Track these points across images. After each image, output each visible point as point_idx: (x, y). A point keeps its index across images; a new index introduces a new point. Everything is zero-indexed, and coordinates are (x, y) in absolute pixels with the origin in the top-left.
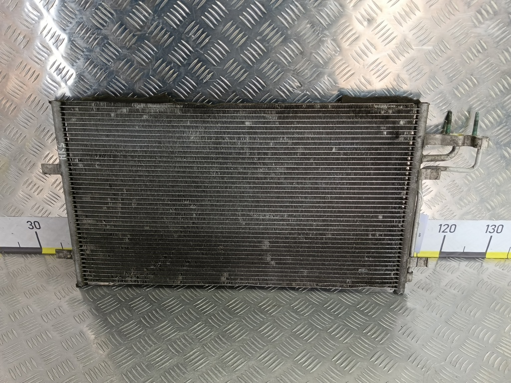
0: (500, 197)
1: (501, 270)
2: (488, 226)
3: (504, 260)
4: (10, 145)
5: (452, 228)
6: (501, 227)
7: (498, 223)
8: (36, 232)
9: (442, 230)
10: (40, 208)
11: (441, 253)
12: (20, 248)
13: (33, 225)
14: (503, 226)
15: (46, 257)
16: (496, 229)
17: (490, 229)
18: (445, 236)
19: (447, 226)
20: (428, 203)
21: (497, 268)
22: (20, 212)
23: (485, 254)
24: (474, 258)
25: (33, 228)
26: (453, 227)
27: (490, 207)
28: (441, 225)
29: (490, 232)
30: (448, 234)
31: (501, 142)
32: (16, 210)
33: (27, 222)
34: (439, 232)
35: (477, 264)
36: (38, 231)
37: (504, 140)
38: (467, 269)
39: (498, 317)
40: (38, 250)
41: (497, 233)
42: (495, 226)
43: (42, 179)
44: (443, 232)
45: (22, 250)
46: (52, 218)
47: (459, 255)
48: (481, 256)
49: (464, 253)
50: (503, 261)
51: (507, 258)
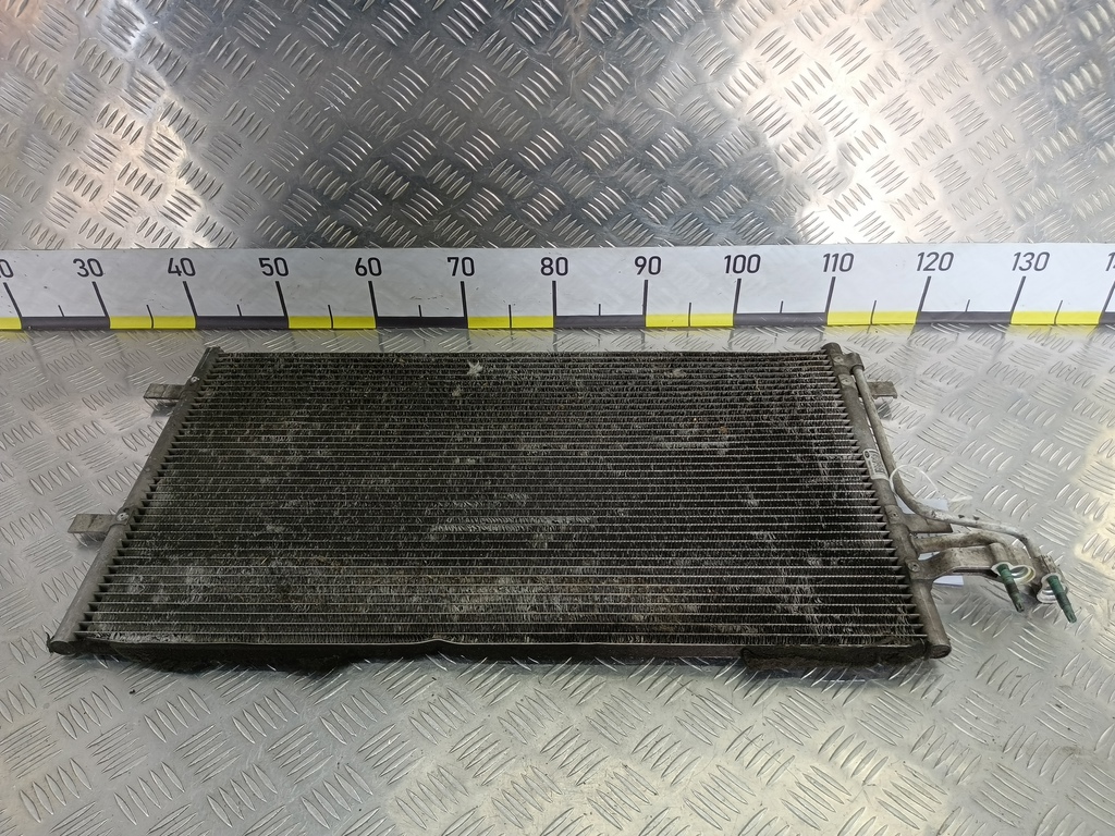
0: (1044, 191)
1: (1039, 345)
2: (1018, 254)
3: (1048, 328)
4: (24, 89)
5: (944, 261)
6: (1044, 257)
7: (1037, 248)
8: (94, 283)
9: (924, 266)
10: (99, 230)
11: (921, 314)
12: (63, 318)
13: (87, 267)
14: (1048, 255)
15: (119, 335)
16: (1034, 262)
17: (1023, 263)
18: (929, 278)
19: (934, 256)
20: (896, 206)
21: (1032, 342)
22: (57, 240)
23: (1009, 315)
24: (986, 325)
25: (87, 274)
26: (948, 258)
27: (1022, 214)
28: (922, 254)
29: (1021, 268)
30: (936, 275)
31: (1052, 67)
32: (49, 236)
33: (75, 261)
34: (919, 269)
35: (991, 337)
36: (98, 280)
37: (1058, 63)
38: (972, 343)
39: (1021, 427)
40: (102, 322)
41: (1037, 269)
42: (1033, 255)
43: (98, 166)
44: (926, 269)
45: (70, 323)
46: (124, 251)
47: (957, 318)
48: (999, 321)
49: (967, 314)
50: (1045, 330)
51: (1055, 325)
